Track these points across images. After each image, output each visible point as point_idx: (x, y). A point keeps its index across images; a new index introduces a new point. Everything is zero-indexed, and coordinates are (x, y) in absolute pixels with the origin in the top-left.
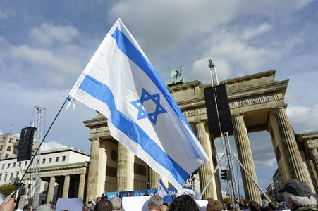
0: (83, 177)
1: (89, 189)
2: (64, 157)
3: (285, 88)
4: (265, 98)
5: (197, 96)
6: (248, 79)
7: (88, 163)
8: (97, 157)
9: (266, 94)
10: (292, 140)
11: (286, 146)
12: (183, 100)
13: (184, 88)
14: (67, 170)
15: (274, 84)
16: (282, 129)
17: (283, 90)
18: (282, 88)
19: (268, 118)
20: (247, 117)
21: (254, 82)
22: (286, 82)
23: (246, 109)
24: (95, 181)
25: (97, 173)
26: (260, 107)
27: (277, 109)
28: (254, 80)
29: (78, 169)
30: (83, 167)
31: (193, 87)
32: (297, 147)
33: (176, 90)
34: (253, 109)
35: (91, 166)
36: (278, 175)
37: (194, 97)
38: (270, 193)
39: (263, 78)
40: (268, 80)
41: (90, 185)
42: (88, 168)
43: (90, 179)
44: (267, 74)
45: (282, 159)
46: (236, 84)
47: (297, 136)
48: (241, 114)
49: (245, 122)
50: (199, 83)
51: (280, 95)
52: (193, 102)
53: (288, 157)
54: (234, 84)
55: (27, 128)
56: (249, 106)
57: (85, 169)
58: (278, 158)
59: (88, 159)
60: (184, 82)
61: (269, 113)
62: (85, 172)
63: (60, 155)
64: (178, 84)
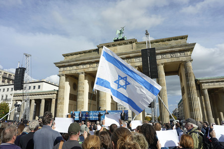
0: (54, 101)
1: (58, 108)
2: (39, 87)
3: (193, 48)
4: (179, 54)
5: (134, 50)
6: (169, 40)
7: (58, 91)
8: (64, 88)
9: (180, 51)
10: (193, 83)
11: (188, 86)
12: (124, 52)
13: (125, 44)
14: (43, 96)
15: (186, 45)
16: (187, 75)
17: (191, 50)
18: (191, 48)
19: (179, 67)
20: (166, 66)
21: (173, 43)
22: (194, 44)
23: (166, 61)
24: (62, 103)
25: (63, 98)
26: (175, 60)
27: (186, 62)
28: (173, 41)
29: (51, 95)
30: (54, 94)
31: (131, 43)
32: (195, 88)
33: (119, 44)
34: (170, 61)
35: (59, 93)
36: (181, 104)
37: (132, 50)
38: (175, 114)
39: (179, 40)
40: (182, 42)
41: (59, 106)
42: (57, 94)
43: (59, 102)
44: (182, 38)
45: (186, 94)
46: (161, 43)
47: (196, 81)
48: (162, 64)
49: (164, 69)
50: (136, 41)
51: (189, 53)
52: (131, 53)
53: (189, 93)
54: (159, 43)
55: (20, 68)
56: (168, 59)
57: (55, 95)
58: (183, 93)
59: (57, 88)
60: (125, 39)
61: (180, 64)
62: (55, 97)
63: (37, 85)
64: (121, 40)
